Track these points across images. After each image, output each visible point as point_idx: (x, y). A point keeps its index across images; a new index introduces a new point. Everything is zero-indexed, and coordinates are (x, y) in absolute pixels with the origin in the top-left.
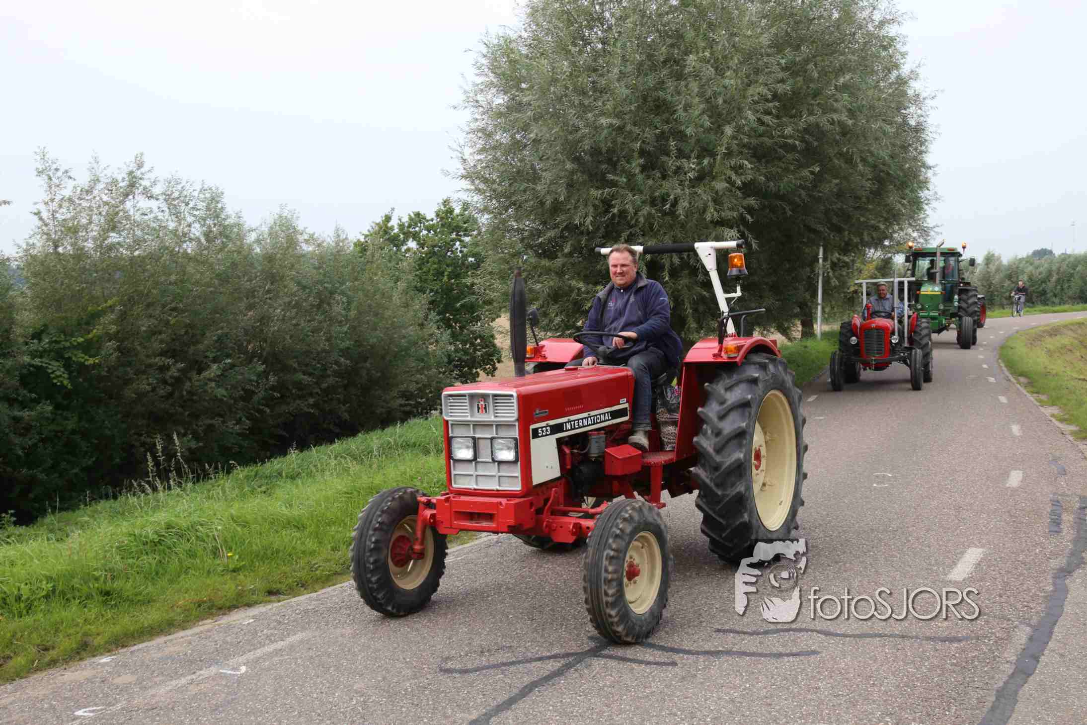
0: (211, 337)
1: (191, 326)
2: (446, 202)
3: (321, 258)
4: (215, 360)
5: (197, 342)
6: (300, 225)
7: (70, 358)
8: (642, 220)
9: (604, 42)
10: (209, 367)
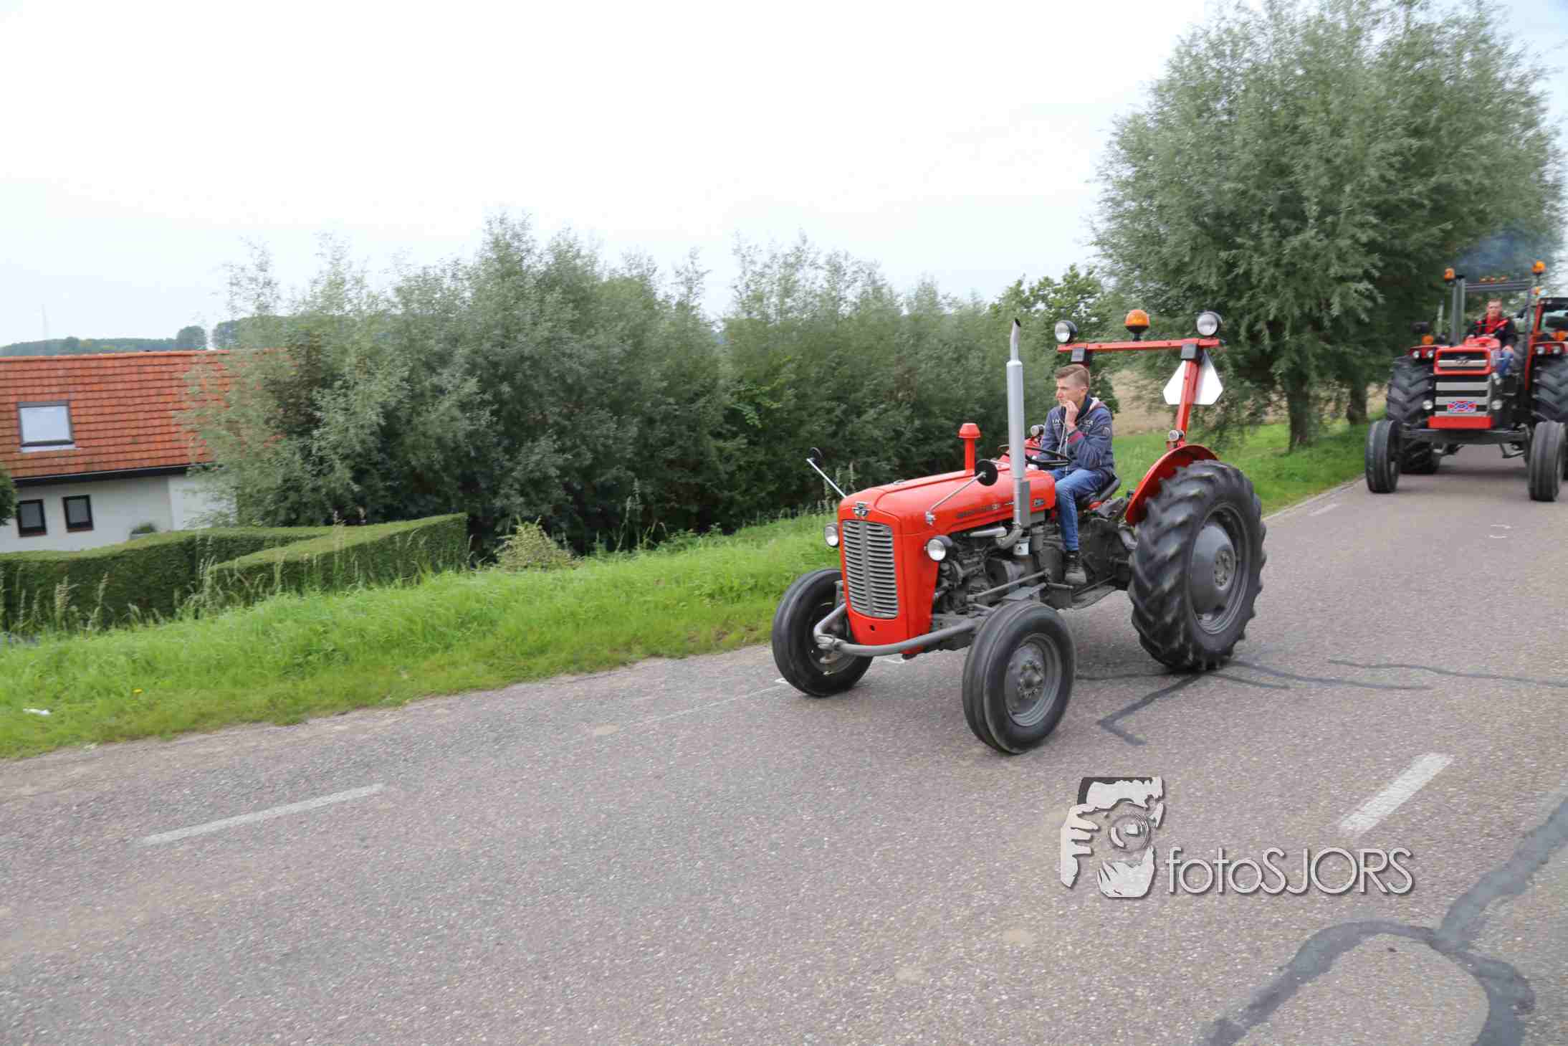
0: (868, 385)
1: (852, 377)
2: (1072, 268)
3: (961, 319)
4: (872, 405)
5: (856, 391)
6: (942, 290)
7: (759, 404)
8: (1266, 280)
9: (1230, 113)
10: (865, 412)
